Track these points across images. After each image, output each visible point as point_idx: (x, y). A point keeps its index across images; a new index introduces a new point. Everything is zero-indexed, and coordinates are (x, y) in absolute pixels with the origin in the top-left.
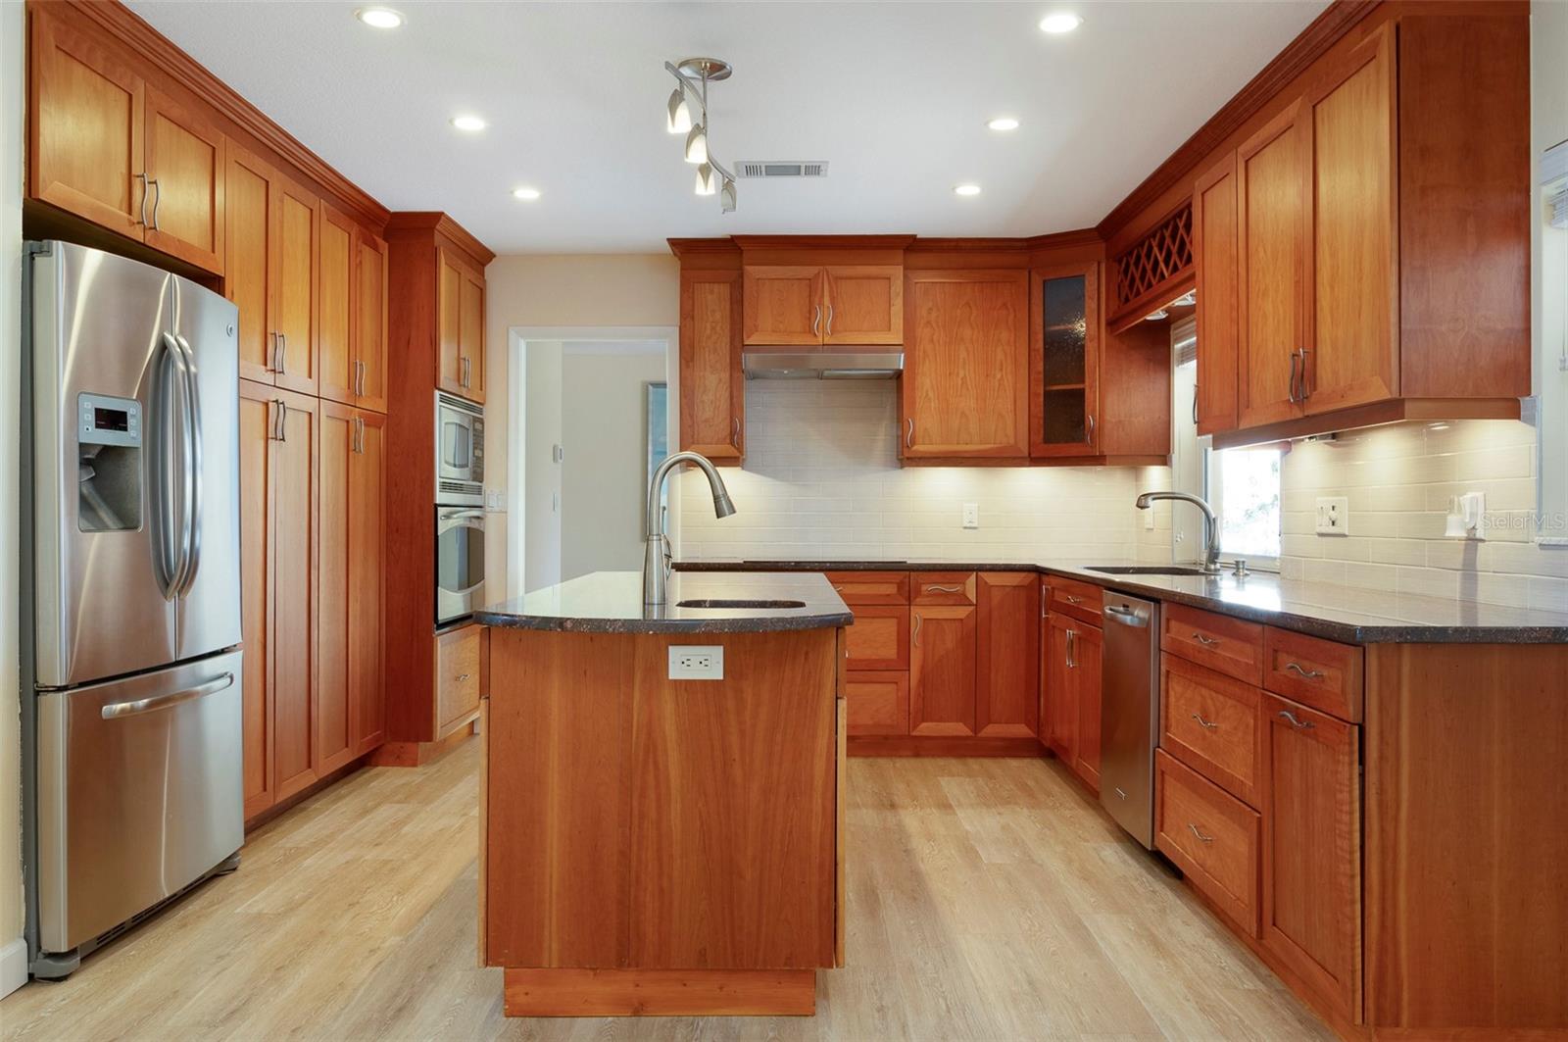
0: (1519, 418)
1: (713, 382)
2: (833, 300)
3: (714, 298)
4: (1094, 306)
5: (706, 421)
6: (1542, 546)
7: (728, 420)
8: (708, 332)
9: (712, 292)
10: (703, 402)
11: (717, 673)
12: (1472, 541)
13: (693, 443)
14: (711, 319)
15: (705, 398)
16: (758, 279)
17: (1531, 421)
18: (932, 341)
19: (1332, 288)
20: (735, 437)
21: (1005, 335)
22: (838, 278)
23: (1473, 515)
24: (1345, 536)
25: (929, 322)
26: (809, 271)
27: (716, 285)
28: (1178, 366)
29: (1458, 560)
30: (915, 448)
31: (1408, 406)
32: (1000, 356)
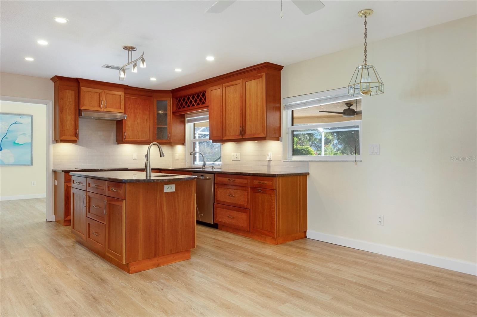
0: (279, 140)
1: (69, 118)
2: (106, 99)
3: (69, 95)
4: (170, 108)
5: (67, 129)
6: (284, 161)
7: (74, 130)
8: (68, 104)
9: (69, 93)
10: (66, 124)
11: (174, 190)
12: (270, 161)
13: (63, 136)
14: (69, 100)
15: (67, 123)
16: (85, 91)
17: (281, 141)
18: (130, 112)
19: (250, 116)
20: (76, 134)
21: (147, 113)
22: (107, 94)
23: (270, 156)
24: (239, 160)
25: (129, 108)
26: (100, 91)
27: (70, 91)
28: (187, 123)
29: (267, 164)
30: (126, 139)
31: (267, 138)
32: (146, 117)
